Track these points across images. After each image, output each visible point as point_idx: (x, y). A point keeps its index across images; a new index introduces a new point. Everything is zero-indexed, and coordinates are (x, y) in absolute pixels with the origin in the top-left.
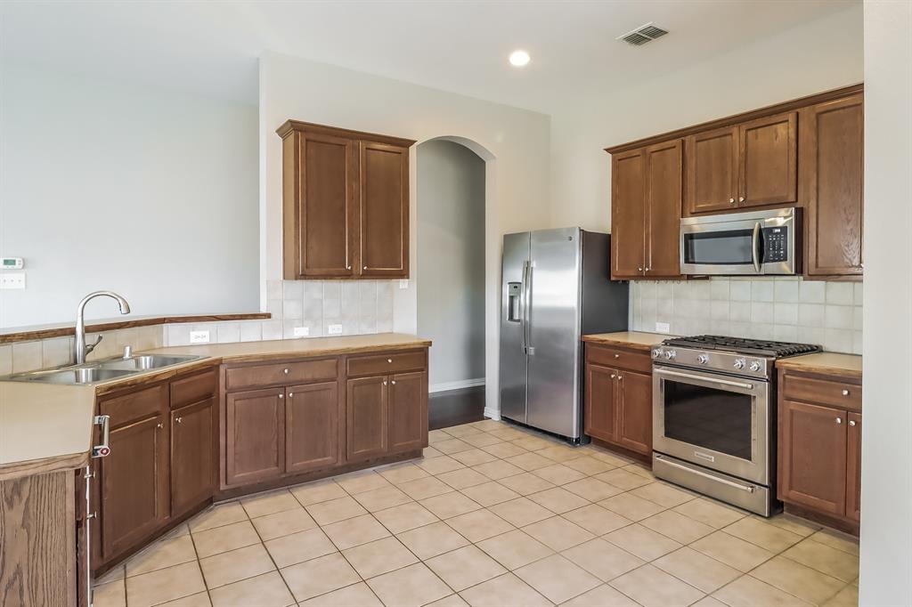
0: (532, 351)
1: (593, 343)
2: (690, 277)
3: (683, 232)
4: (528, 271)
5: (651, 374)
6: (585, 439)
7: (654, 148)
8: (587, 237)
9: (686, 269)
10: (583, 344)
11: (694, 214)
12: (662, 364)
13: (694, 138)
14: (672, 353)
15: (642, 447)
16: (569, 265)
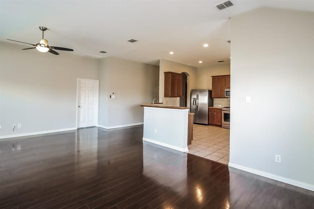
0: (199, 110)
1: (210, 108)
2: (226, 98)
3: (225, 91)
4: (198, 96)
5: (221, 112)
6: (208, 125)
7: (220, 77)
8: (209, 91)
9: (226, 96)
10: (208, 108)
11: (227, 88)
12: (223, 111)
13: (227, 77)
14: (225, 109)
15: (220, 124)
16: (206, 95)
